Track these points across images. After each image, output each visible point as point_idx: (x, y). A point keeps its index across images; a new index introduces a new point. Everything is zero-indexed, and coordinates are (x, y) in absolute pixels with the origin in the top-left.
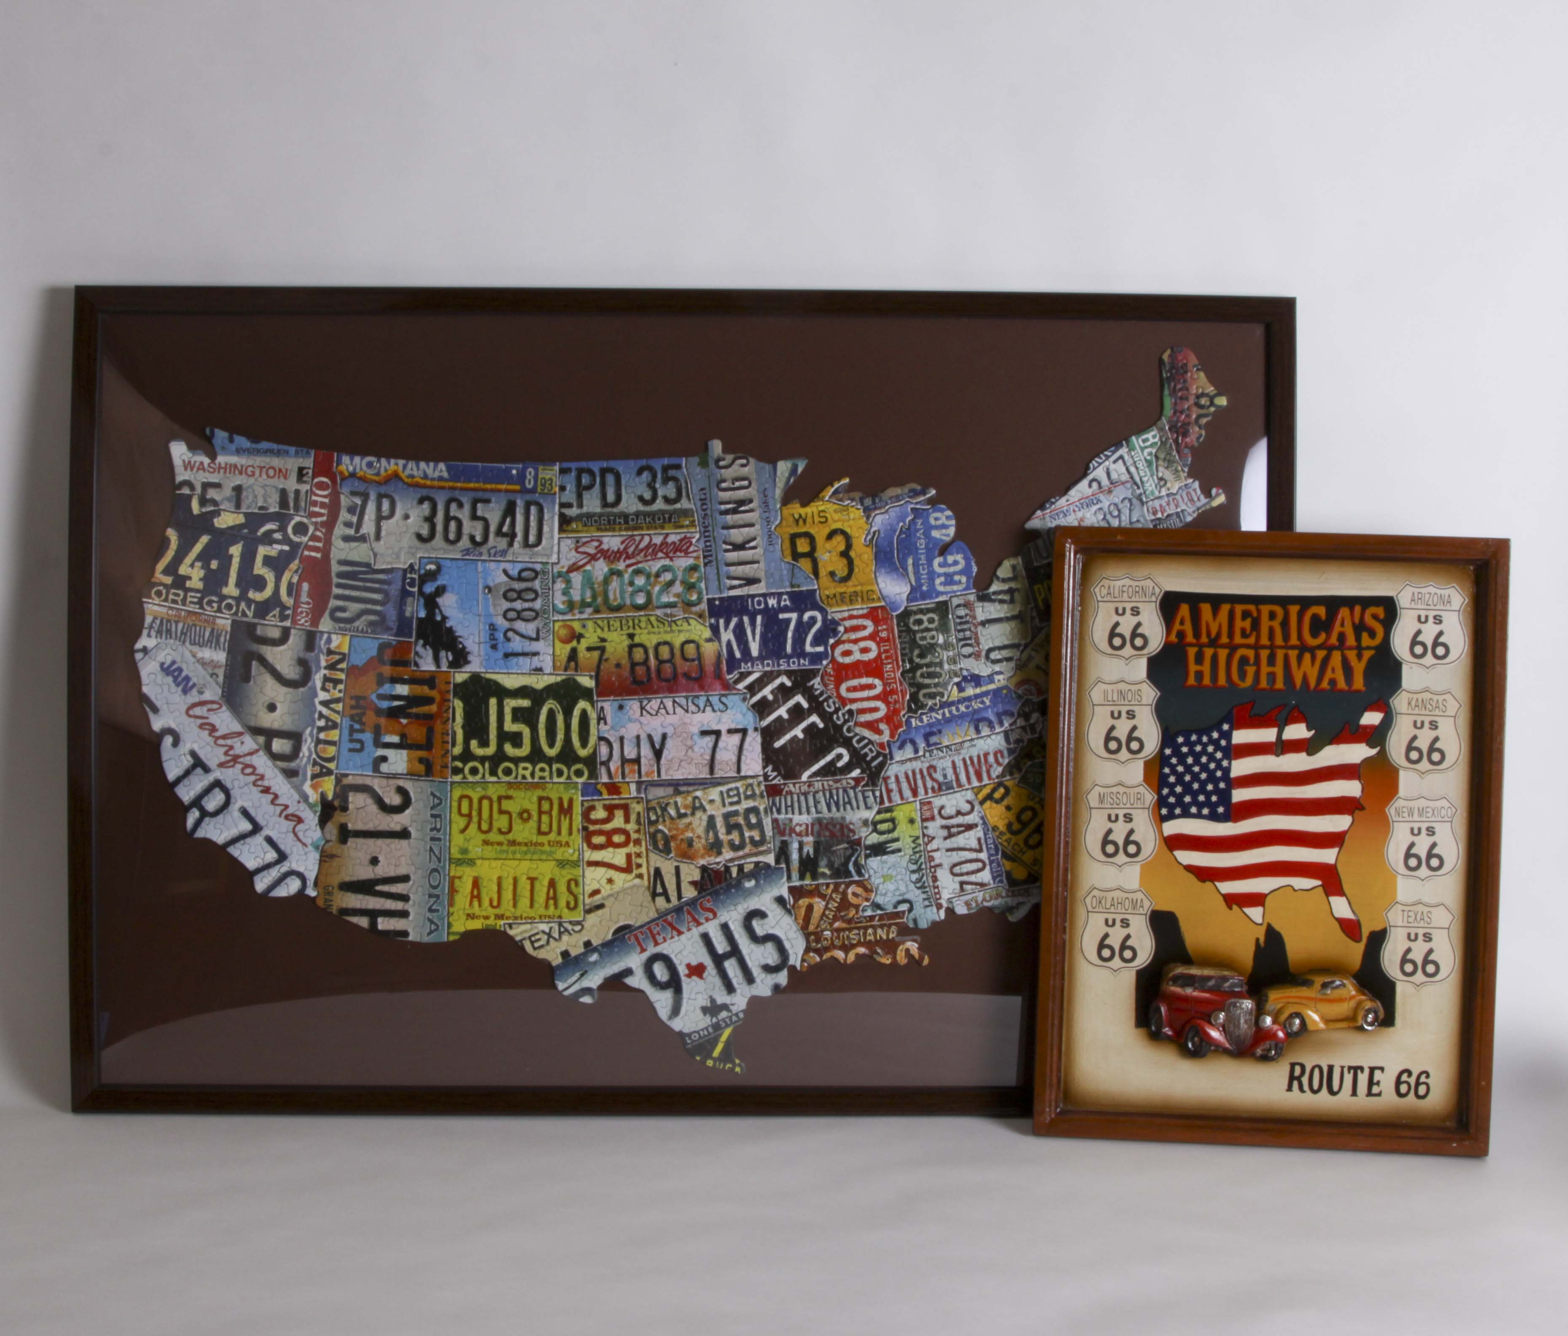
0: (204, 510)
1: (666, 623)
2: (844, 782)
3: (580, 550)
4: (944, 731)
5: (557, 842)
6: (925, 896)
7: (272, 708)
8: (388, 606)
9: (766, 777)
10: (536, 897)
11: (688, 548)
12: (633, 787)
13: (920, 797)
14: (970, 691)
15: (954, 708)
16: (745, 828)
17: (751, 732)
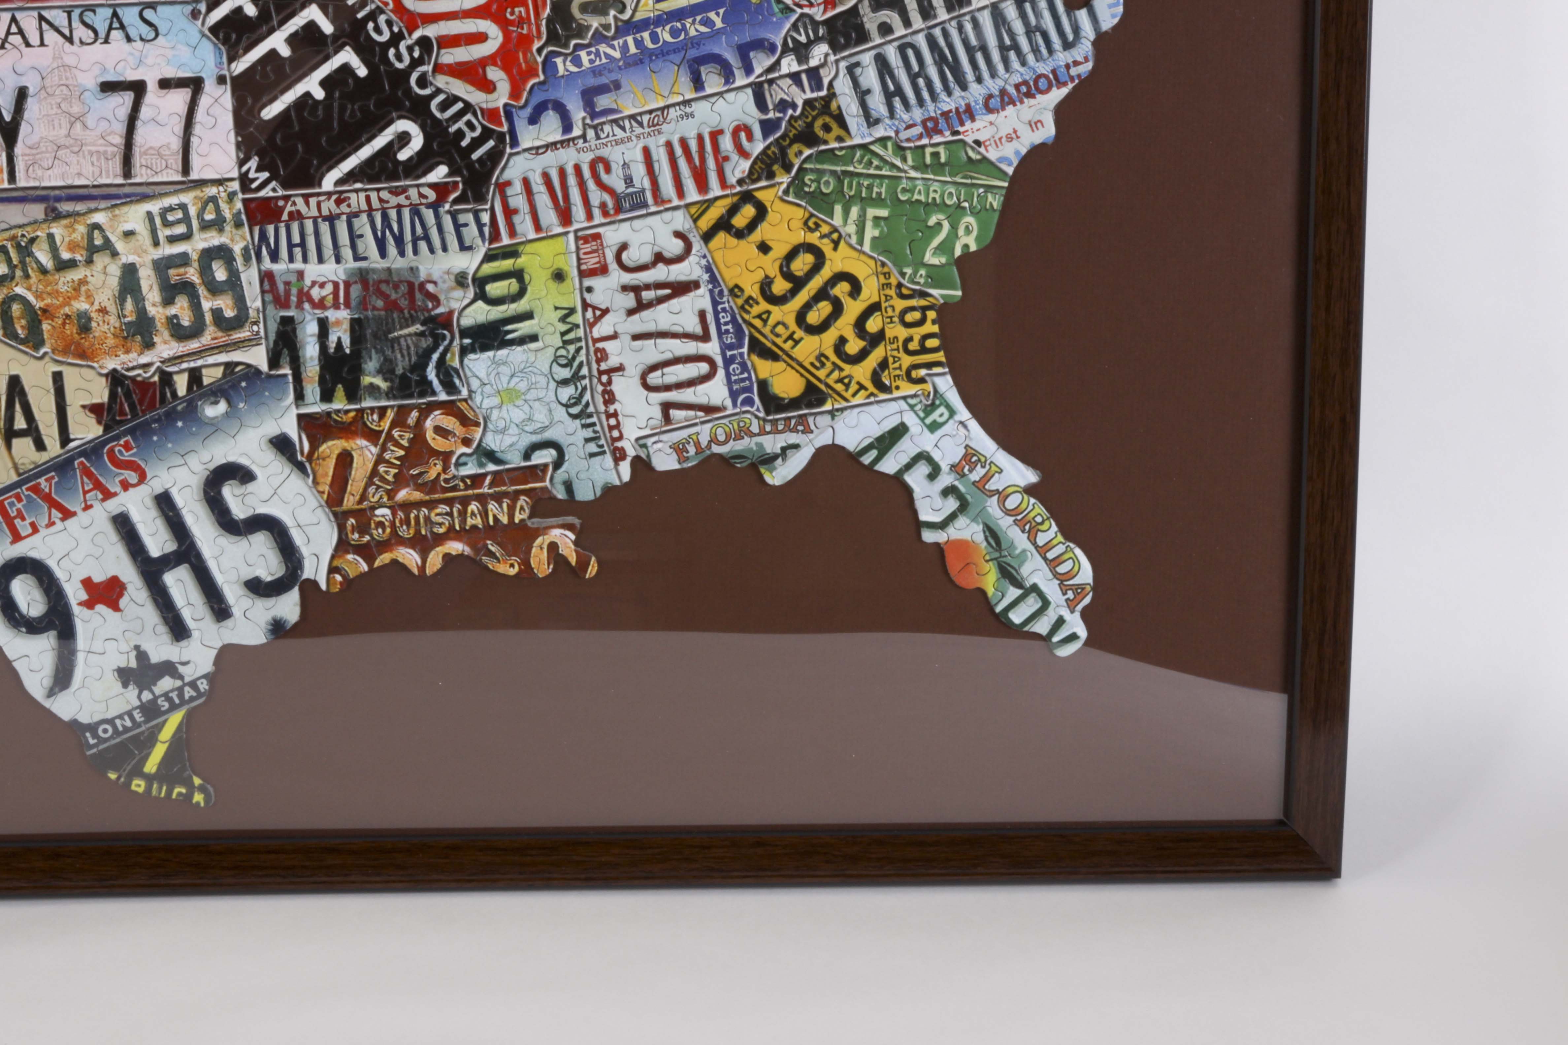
2: (413, 193)
4: (624, 82)
6: (589, 433)
9: (245, 181)
13: (575, 226)
15: (646, 35)
16: (202, 291)
17: (210, 86)
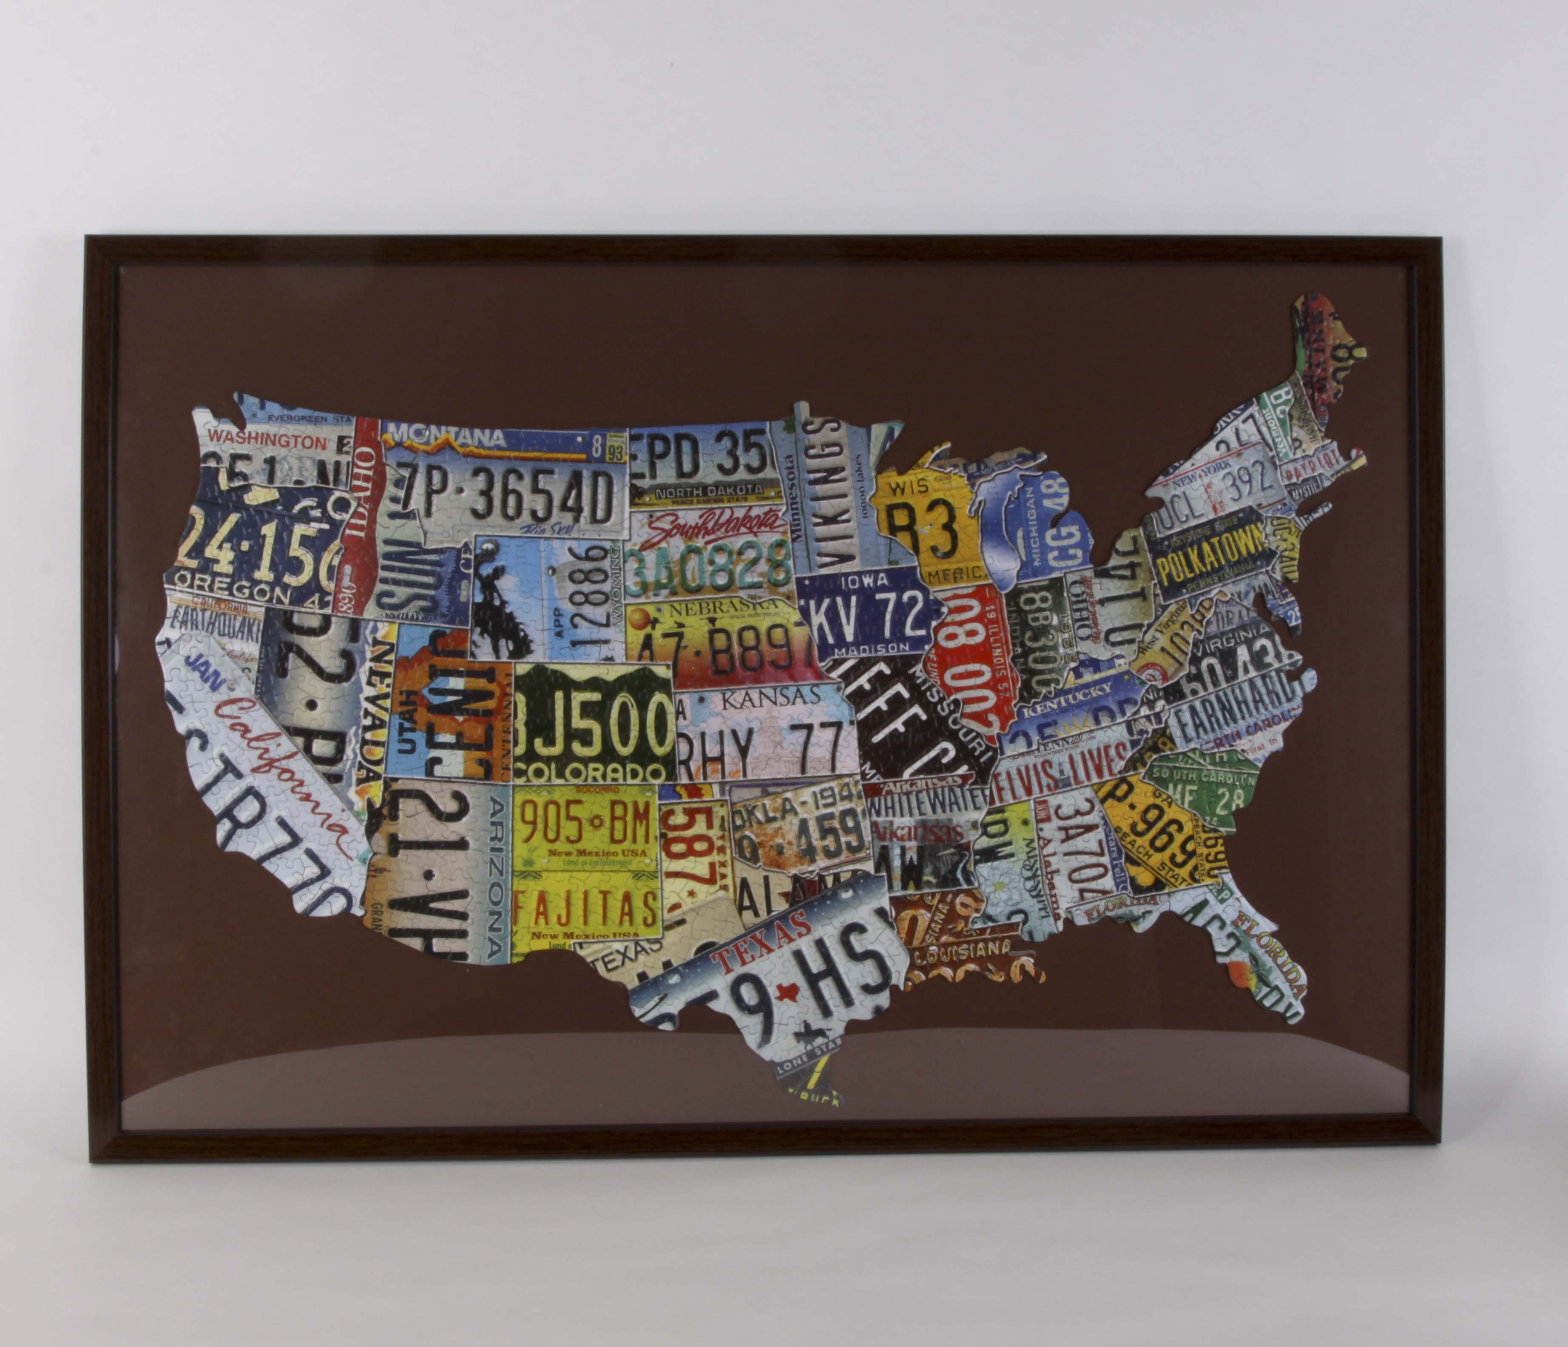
0: (232, 485)
1: (751, 606)
2: (950, 780)
3: (653, 525)
4: (1059, 721)
5: (633, 851)
6: (1041, 906)
7: (312, 705)
8: (440, 591)
9: (863, 775)
10: (609, 914)
11: (775, 521)
12: (716, 788)
13: (1034, 796)
14: (1089, 677)
15: (1070, 697)
16: (841, 832)
17: (846, 726)
